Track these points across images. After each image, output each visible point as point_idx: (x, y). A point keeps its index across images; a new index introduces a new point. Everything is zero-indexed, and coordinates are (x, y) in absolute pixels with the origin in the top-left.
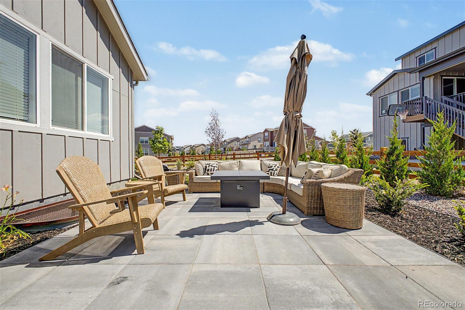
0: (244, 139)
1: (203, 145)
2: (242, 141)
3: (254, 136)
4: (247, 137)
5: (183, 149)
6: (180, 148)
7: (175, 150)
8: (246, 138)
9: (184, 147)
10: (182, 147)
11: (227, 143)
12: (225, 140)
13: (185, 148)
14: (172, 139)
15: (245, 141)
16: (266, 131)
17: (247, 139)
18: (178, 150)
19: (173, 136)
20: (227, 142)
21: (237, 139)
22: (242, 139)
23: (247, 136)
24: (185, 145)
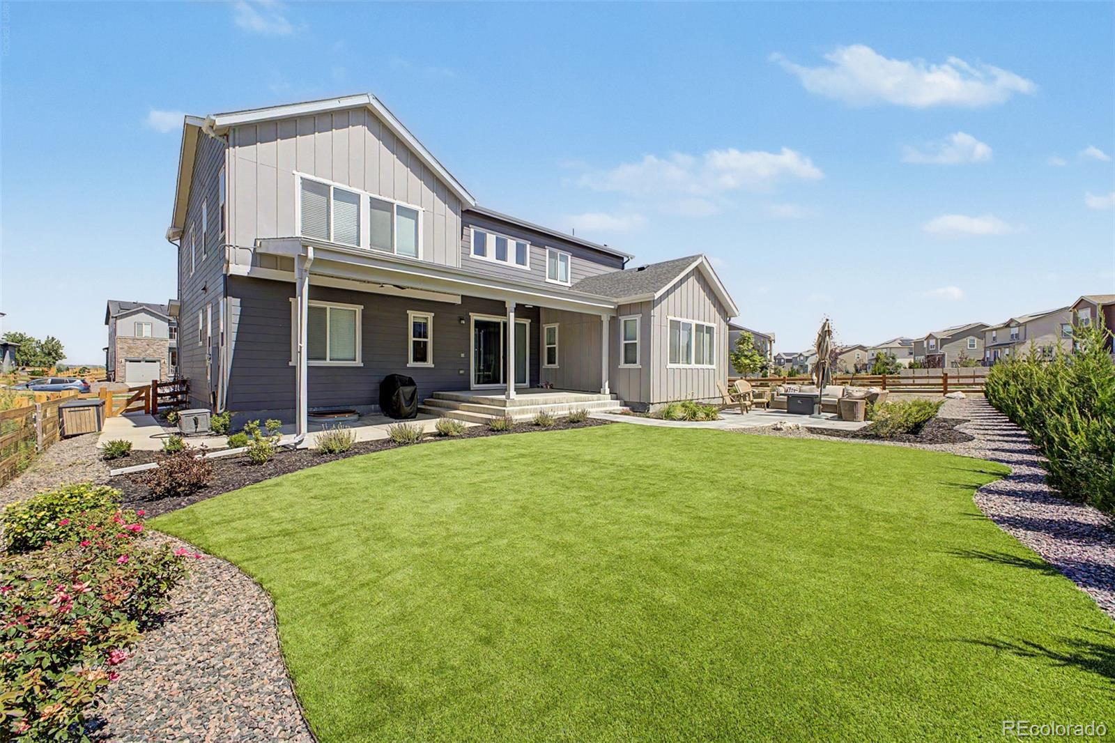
0: (999, 328)
1: (861, 348)
2: (994, 335)
3: (1042, 321)
4: (1013, 324)
5: (802, 358)
6: (796, 356)
7: (783, 361)
8: (1007, 325)
9: (806, 355)
10: (801, 355)
11: (937, 343)
12: (930, 335)
13: (807, 357)
14: (771, 342)
15: (1003, 337)
16: (1082, 303)
17: (1015, 331)
18: (788, 361)
19: (774, 334)
20: (937, 339)
21: (978, 331)
22: (995, 330)
23: (1012, 320)
24: (807, 350)
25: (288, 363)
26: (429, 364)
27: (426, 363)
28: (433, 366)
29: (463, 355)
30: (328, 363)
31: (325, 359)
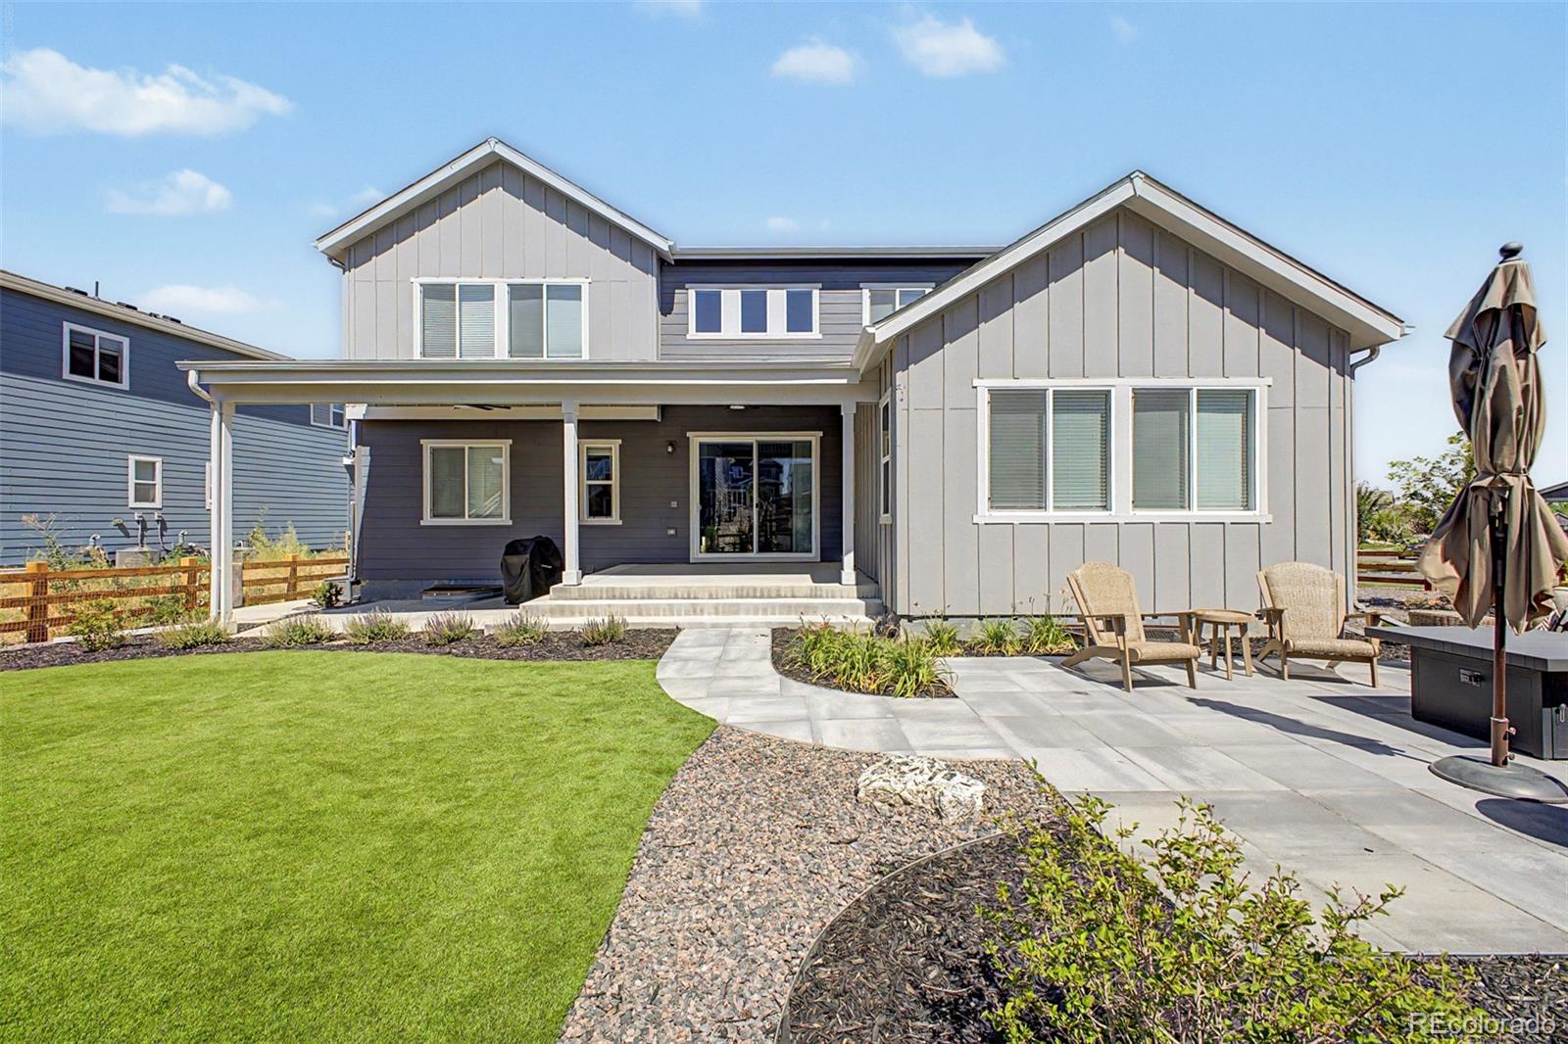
25: (419, 522)
26: (615, 519)
27: (609, 519)
28: (620, 523)
29: (674, 504)
30: (466, 521)
31: (464, 516)
